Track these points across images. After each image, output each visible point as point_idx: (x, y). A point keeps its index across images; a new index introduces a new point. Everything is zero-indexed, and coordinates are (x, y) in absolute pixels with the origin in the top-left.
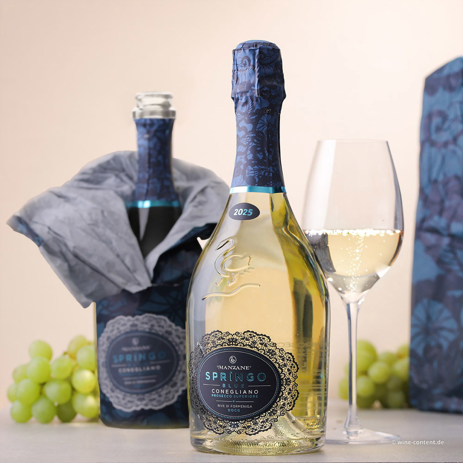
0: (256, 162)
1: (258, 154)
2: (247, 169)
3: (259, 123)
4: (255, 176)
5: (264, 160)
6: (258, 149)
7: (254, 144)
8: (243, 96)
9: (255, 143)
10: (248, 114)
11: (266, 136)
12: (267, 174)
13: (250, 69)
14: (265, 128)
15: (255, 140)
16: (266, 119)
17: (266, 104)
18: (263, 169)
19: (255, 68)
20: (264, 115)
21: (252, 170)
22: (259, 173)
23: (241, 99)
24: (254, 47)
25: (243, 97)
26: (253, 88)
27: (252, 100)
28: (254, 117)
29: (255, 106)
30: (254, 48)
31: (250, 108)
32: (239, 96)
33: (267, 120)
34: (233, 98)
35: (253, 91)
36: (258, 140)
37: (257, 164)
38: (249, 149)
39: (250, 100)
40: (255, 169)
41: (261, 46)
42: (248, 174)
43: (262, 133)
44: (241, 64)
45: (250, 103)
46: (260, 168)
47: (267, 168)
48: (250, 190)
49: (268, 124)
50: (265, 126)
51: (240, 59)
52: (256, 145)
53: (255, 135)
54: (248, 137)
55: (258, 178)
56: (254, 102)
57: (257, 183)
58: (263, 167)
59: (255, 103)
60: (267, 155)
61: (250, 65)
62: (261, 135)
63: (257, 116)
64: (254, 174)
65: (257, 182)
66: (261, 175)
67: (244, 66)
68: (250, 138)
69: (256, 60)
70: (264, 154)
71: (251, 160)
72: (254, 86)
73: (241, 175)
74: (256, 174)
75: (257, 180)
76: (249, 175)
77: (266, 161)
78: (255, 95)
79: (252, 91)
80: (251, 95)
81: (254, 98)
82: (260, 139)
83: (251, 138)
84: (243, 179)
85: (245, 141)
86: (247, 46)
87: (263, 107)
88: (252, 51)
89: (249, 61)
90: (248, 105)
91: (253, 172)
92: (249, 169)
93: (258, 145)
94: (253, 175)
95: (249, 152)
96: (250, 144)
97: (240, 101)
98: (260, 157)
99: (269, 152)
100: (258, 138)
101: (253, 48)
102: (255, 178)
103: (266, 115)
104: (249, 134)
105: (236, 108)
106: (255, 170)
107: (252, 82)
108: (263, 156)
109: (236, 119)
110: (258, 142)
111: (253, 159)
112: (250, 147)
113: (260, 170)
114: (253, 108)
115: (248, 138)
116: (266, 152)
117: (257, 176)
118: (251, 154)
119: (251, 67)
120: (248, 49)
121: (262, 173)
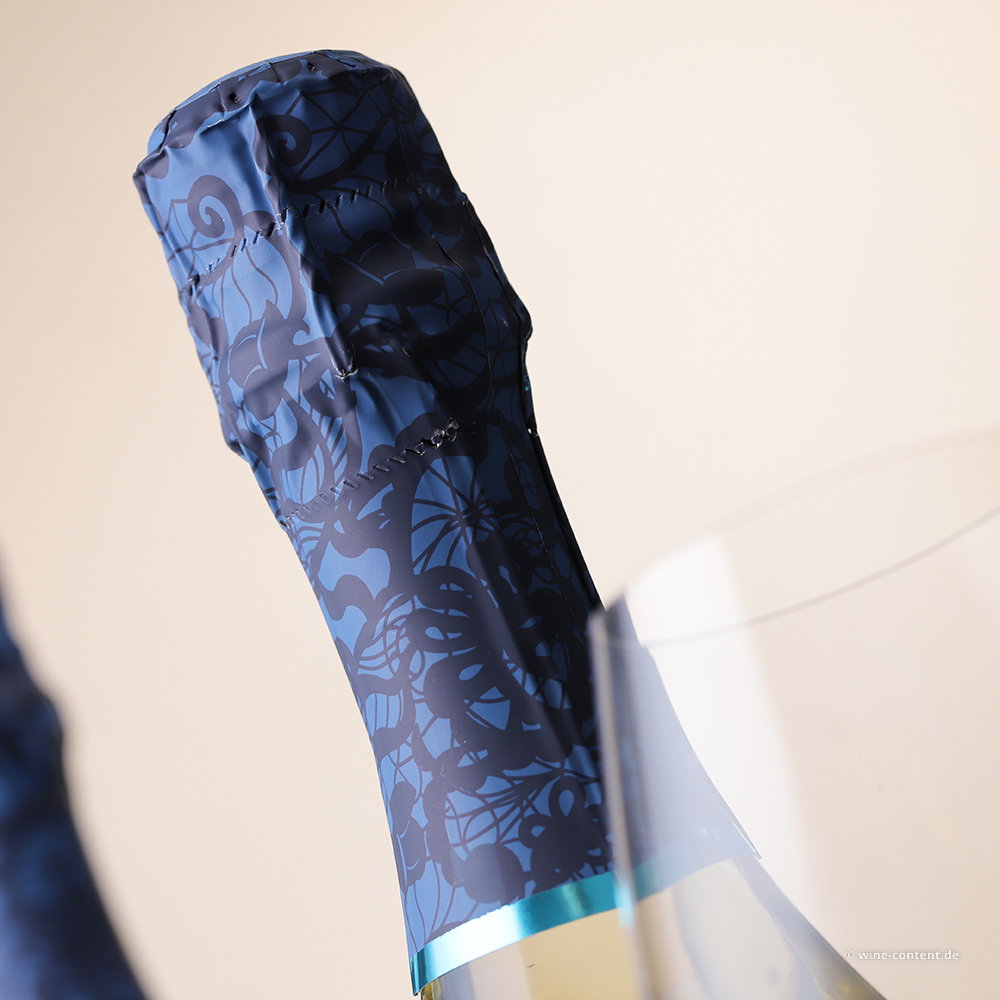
0: (483, 754)
1: (476, 707)
2: (450, 813)
3: (414, 524)
4: (509, 836)
5: (526, 727)
6: (467, 674)
7: (433, 658)
8: (270, 410)
9: (436, 646)
10: (337, 496)
11: (485, 583)
12: (567, 799)
13: (250, 241)
14: (462, 539)
15: (433, 633)
16: (449, 484)
17: (412, 404)
18: (538, 782)
19: (272, 225)
20: (425, 466)
21: (480, 811)
22: (523, 810)
23: (273, 433)
24: (221, 110)
25: (273, 414)
26: (300, 339)
27: (328, 412)
28: (374, 505)
29: (354, 437)
30: (228, 114)
31: (334, 458)
32: (254, 420)
33: (455, 492)
34: (235, 446)
35: (310, 358)
36: (446, 625)
37: (492, 767)
38: (416, 696)
39: (316, 416)
40: (490, 800)
41: (260, 84)
42: (464, 842)
43: (456, 575)
44: (195, 233)
45: (324, 430)
46: (517, 782)
47: (557, 765)
48: (541, 917)
49: (466, 512)
50: (459, 529)
51: (182, 210)
52: (445, 655)
53: (419, 605)
54: (386, 628)
55: (527, 844)
56: (340, 419)
57: (528, 876)
58: (534, 769)
59: (345, 419)
60: (530, 689)
61: (238, 219)
62: (454, 587)
63: (390, 488)
64: (495, 829)
65: (526, 867)
66: (538, 819)
67: (214, 240)
68: (399, 629)
69: (263, 177)
70: (511, 691)
71: (452, 755)
72: (306, 328)
73: (429, 864)
74: (503, 825)
75: (524, 855)
76: (471, 846)
77: (538, 727)
78: (327, 376)
79: (302, 358)
80: (309, 384)
81: (330, 396)
82: (453, 612)
83: (404, 631)
84: (450, 879)
85: (383, 659)
86: (187, 121)
87: (401, 426)
88: (217, 133)
89: (227, 195)
90: (318, 452)
91: (486, 819)
92: (458, 813)
93: (455, 653)
94: (490, 838)
95: (423, 714)
96: (415, 664)
97: (269, 442)
98: (494, 713)
99: (533, 666)
100: (442, 611)
101: (217, 118)
102: (510, 853)
103: (438, 464)
104: (388, 605)
105: (270, 493)
106: (490, 807)
107: (285, 309)
108: (506, 704)
109: (298, 553)
110: (451, 636)
111: (460, 742)
112: (419, 684)
113: (521, 793)
114: (352, 452)
115: (392, 635)
116: (518, 674)
117: (514, 833)
118: (439, 721)
119: (249, 232)
120: (198, 133)
121: (542, 804)
